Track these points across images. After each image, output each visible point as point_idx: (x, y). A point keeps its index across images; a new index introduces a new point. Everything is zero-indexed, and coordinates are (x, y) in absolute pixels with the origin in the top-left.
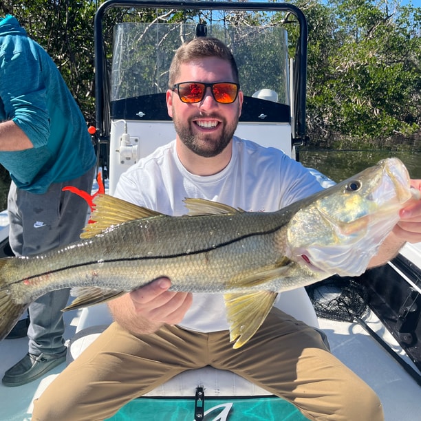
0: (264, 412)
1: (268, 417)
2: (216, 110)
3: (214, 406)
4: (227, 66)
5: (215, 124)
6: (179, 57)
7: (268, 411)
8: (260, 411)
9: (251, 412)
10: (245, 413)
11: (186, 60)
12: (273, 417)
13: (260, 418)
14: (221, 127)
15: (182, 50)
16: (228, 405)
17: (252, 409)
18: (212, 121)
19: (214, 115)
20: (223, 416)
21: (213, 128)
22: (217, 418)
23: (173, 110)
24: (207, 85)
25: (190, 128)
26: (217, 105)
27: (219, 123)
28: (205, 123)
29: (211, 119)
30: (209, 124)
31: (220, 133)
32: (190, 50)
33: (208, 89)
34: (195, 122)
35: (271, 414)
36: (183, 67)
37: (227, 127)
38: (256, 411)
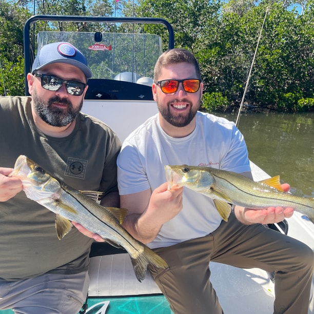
0: (133, 307)
1: (135, 311)
2: (185, 97)
3: (96, 303)
4: (192, 68)
5: (185, 106)
6: (161, 62)
7: (136, 306)
8: (130, 307)
9: (123, 307)
10: (119, 308)
11: (165, 65)
12: (139, 312)
13: (130, 312)
14: (189, 107)
15: (162, 58)
16: (106, 303)
17: (124, 305)
18: (183, 104)
19: (184, 100)
20: (103, 310)
21: (184, 109)
22: (99, 312)
23: (157, 97)
24: (179, 81)
25: (169, 109)
26: (186, 94)
27: (187, 105)
28: (179, 105)
29: (182, 103)
30: (181, 106)
31: (188, 111)
32: (168, 58)
33: (180, 84)
34: (172, 105)
35: (138, 309)
36: (164, 70)
37: (193, 107)
38: (127, 306)
